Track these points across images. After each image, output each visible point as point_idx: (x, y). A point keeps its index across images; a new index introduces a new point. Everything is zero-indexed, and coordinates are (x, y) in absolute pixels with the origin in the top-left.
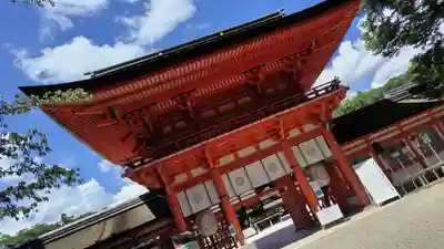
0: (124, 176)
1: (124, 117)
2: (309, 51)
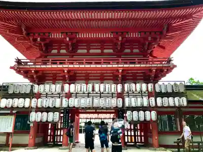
0: (11, 68)
1: (28, 34)
2: (161, 33)
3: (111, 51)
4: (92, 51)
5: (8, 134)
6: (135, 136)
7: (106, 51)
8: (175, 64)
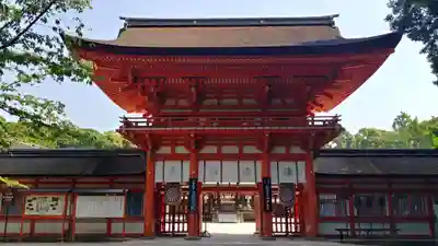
1: (135, 80)
3: (252, 101)
4: (225, 101)
5: (109, 221)
6: (287, 223)
7: (245, 101)
8: (343, 126)
